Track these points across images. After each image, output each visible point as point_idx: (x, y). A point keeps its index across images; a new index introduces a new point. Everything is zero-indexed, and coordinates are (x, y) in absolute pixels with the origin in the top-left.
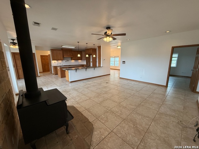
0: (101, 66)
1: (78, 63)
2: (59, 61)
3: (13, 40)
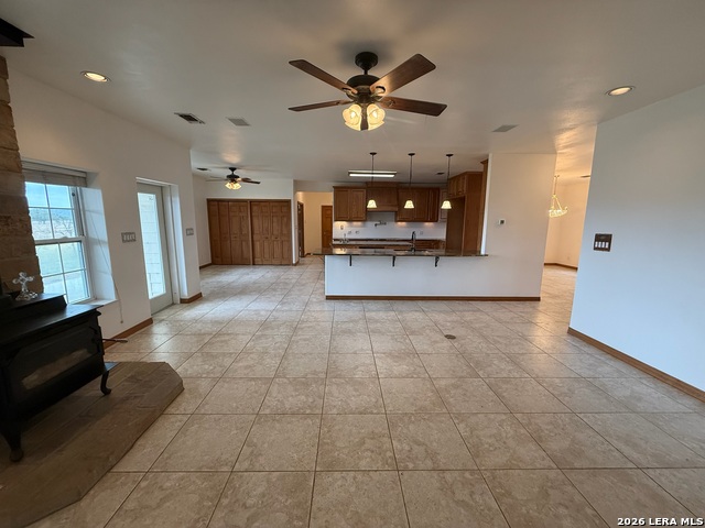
0: (483, 253)
1: (422, 233)
2: (355, 223)
3: (233, 169)
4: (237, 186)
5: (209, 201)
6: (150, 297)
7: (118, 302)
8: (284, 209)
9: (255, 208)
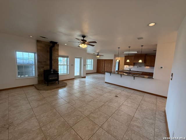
0: (153, 78)
3: (98, 53)
4: (99, 57)
5: (98, 60)
6: (75, 75)
7: (69, 74)
8: (112, 62)
9: (106, 61)
